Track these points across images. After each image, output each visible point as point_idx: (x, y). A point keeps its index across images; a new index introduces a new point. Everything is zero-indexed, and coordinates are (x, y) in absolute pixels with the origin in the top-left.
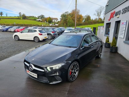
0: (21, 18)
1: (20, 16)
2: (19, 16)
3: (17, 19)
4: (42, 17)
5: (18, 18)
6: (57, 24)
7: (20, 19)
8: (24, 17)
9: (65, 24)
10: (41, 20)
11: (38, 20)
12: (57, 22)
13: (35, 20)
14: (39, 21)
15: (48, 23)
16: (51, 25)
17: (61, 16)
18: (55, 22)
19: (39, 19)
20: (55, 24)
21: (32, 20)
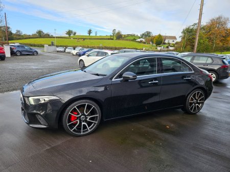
0: (115, 38)
1: (114, 34)
2: (112, 35)
3: (109, 39)
4: (147, 35)
5: (109, 37)
6: (172, 46)
7: (113, 39)
8: (119, 37)
9: (189, 47)
10: (144, 40)
11: (139, 40)
12: (174, 43)
13: (134, 40)
14: (141, 42)
15: (154, 45)
16: (159, 49)
17: (183, 32)
18: (169, 44)
19: (142, 39)
20: (167, 47)
21: (130, 40)
